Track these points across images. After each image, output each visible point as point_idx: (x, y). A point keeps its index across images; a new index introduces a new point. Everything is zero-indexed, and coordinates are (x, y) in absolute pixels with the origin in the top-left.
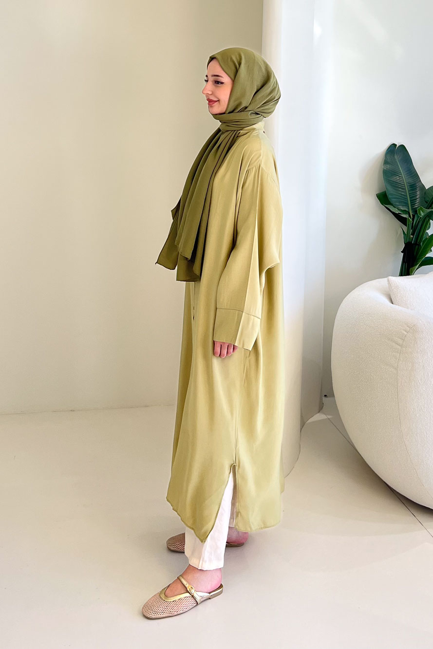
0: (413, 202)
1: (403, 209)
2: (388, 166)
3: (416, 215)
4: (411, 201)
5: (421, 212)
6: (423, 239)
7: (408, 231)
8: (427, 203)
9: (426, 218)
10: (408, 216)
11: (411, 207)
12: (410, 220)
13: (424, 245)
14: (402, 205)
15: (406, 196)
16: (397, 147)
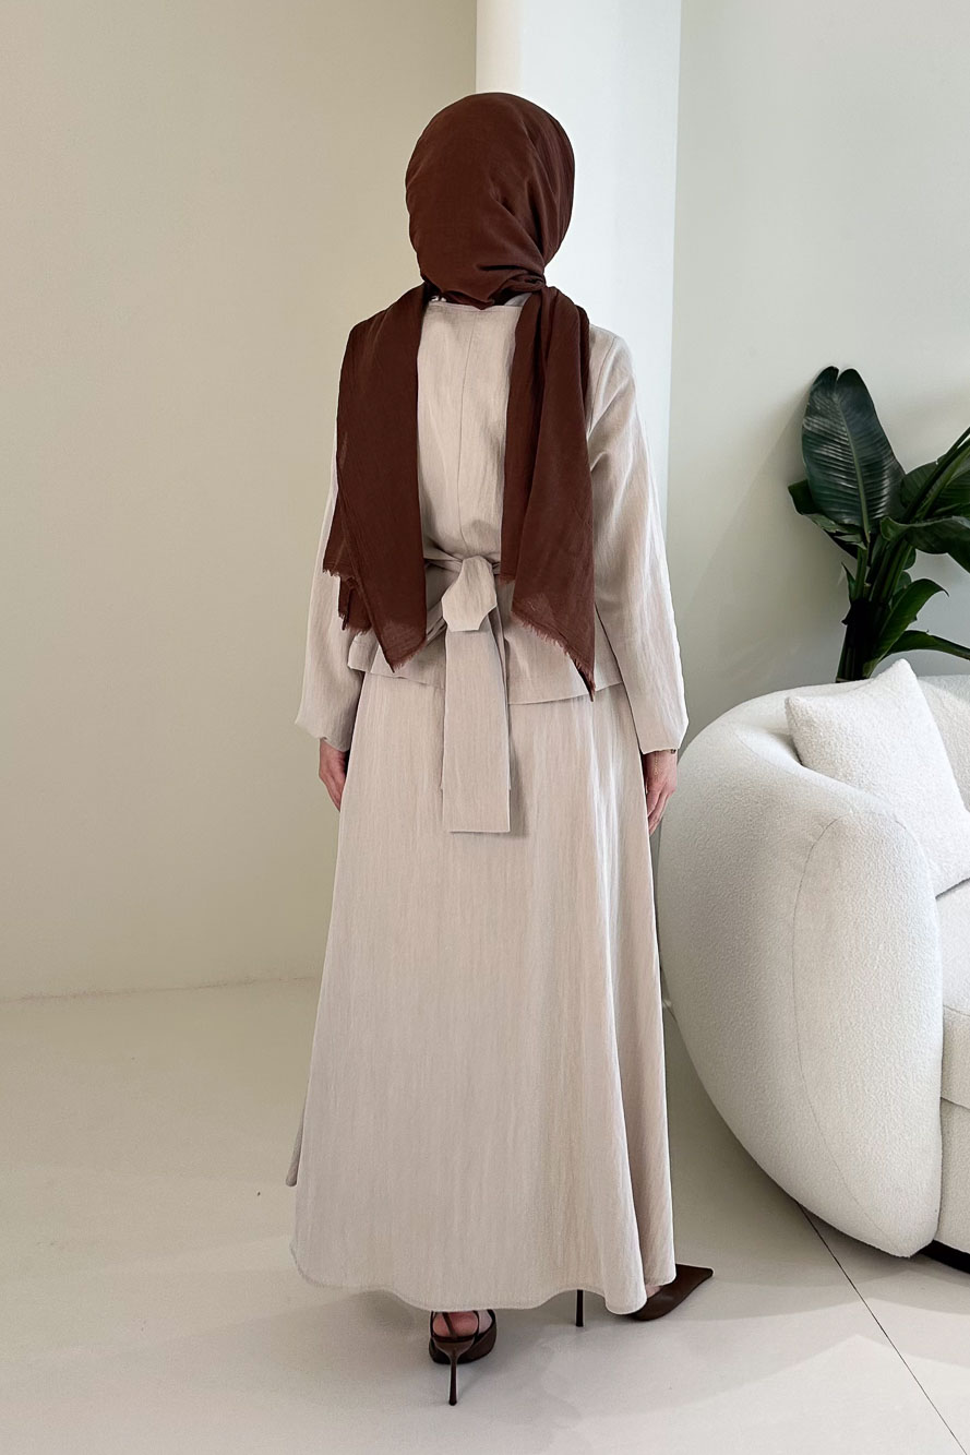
0: (872, 504)
1: (846, 521)
2: (814, 420)
3: (879, 537)
4: (868, 501)
5: (890, 530)
6: (896, 591)
7: (858, 576)
8: (905, 505)
9: (901, 540)
10: (858, 537)
11: (869, 517)
12: (864, 548)
13: (896, 605)
14: (847, 514)
15: (857, 490)
16: (840, 373)
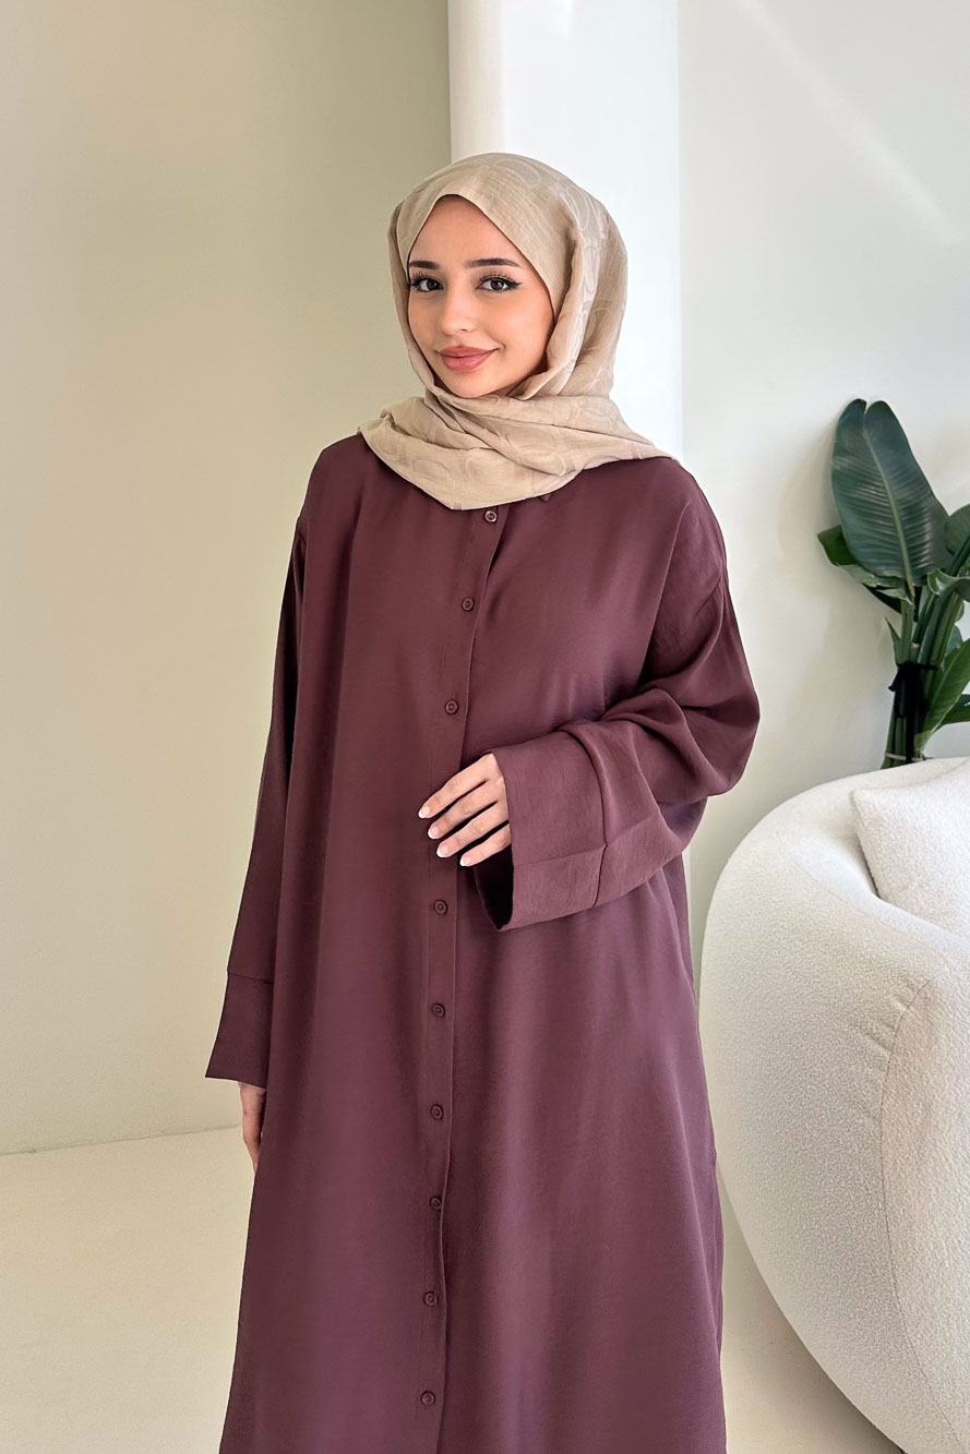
0: (915, 554)
1: (887, 574)
2: (846, 461)
3: (924, 588)
4: (909, 549)
5: (938, 582)
7: (903, 635)
8: (952, 553)
9: (948, 595)
10: (902, 590)
11: (913, 566)
12: (910, 603)
13: (951, 666)
14: (888, 565)
15: (897, 538)
16: (867, 407)
